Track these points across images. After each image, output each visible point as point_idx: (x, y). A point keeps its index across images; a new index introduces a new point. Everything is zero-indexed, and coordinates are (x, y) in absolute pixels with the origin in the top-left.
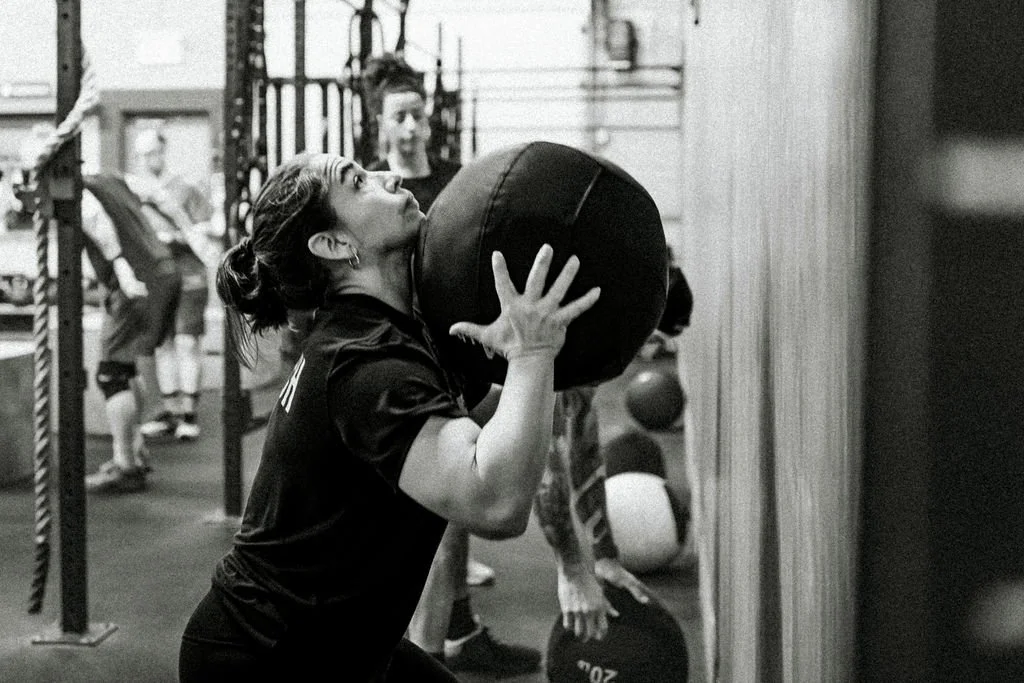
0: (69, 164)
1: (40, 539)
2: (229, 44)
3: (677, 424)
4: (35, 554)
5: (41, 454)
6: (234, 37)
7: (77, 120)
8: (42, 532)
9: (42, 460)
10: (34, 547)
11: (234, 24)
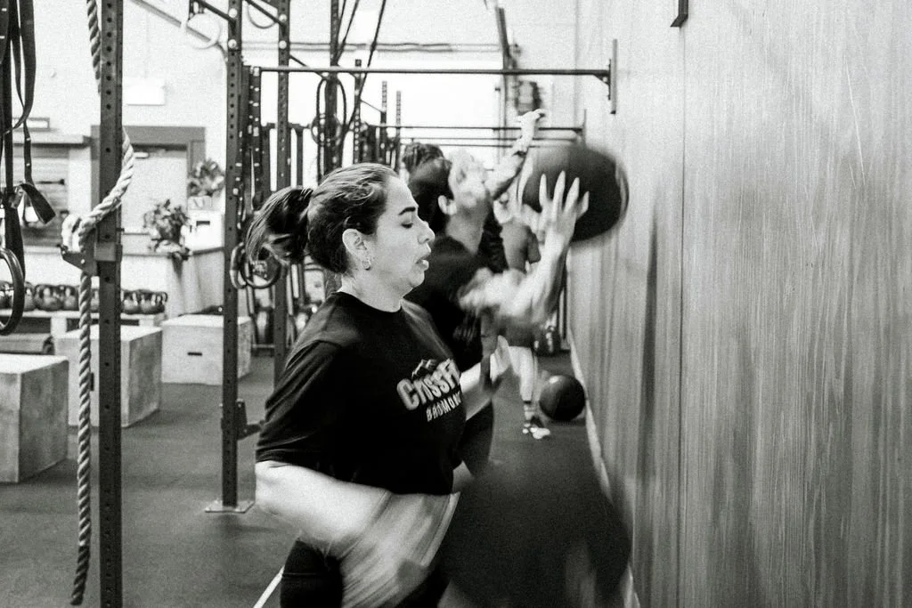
0: (110, 231)
1: (82, 543)
2: (230, 117)
3: (580, 416)
4: (78, 555)
5: (83, 473)
6: (234, 111)
7: (118, 194)
8: (83, 537)
9: (83, 477)
10: (77, 549)
11: (235, 101)
